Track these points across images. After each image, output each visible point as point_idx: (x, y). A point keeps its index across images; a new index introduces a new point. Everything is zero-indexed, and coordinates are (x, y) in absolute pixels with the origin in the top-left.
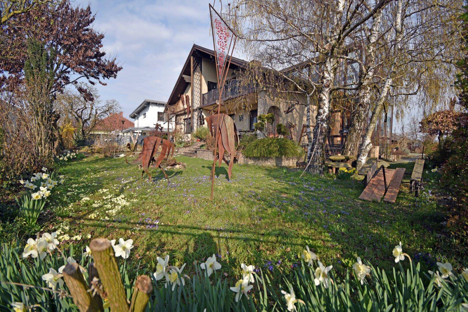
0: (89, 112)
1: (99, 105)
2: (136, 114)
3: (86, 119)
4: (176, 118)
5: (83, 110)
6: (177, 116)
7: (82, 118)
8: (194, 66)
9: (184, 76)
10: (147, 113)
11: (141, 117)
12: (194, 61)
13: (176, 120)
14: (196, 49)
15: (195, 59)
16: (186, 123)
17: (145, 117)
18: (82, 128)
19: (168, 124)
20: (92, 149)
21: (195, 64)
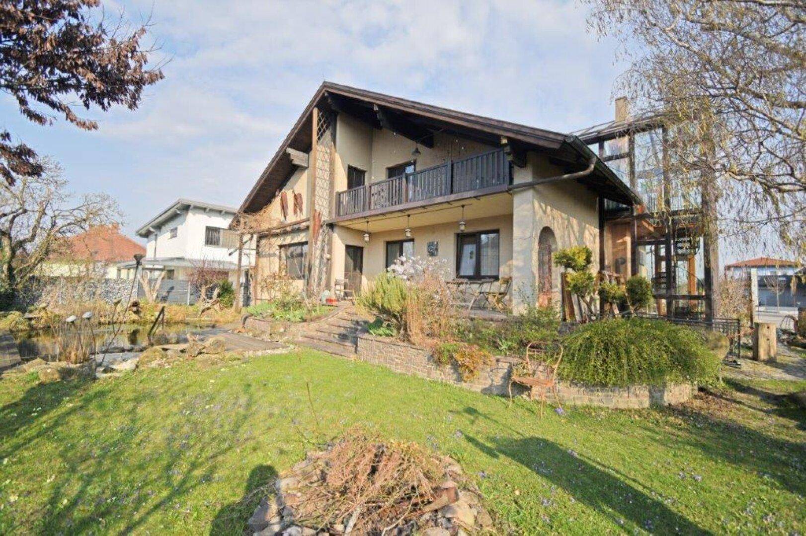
0: (33, 222)
1: (66, 206)
2: (152, 230)
3: (22, 238)
4: (258, 242)
5: (14, 217)
6: (261, 237)
7: (10, 238)
8: (320, 130)
9: (290, 151)
10: (180, 228)
11: (165, 236)
12: (320, 120)
13: (258, 246)
14: (329, 92)
15: (322, 115)
16: (283, 255)
17: (175, 236)
18: (9, 264)
19: (240, 255)
20: (30, 319)
21: (322, 126)
